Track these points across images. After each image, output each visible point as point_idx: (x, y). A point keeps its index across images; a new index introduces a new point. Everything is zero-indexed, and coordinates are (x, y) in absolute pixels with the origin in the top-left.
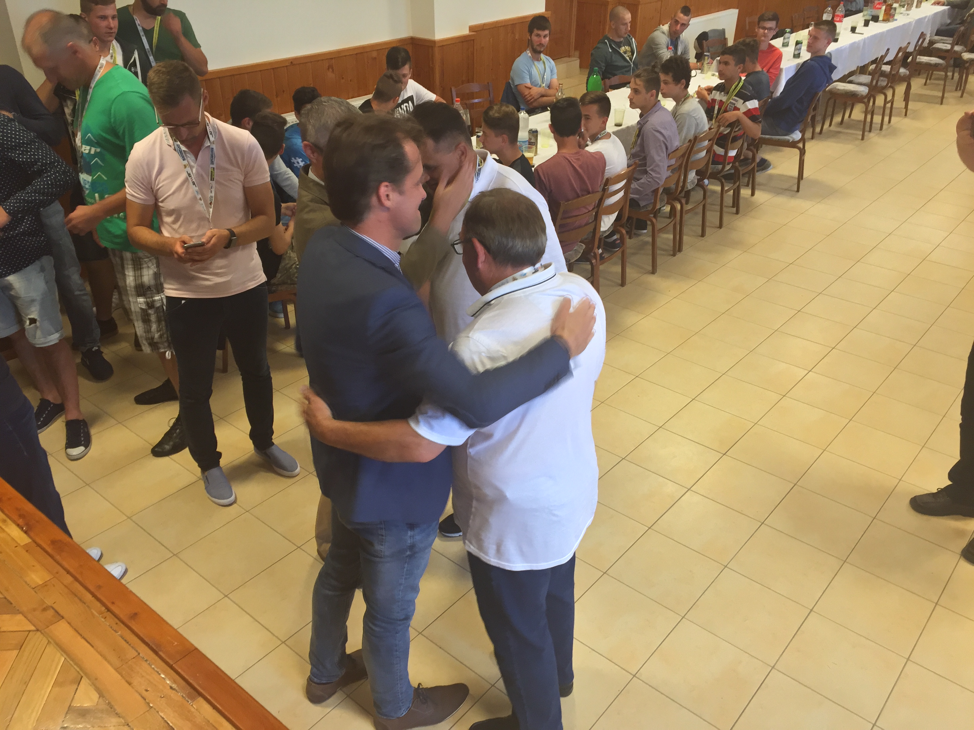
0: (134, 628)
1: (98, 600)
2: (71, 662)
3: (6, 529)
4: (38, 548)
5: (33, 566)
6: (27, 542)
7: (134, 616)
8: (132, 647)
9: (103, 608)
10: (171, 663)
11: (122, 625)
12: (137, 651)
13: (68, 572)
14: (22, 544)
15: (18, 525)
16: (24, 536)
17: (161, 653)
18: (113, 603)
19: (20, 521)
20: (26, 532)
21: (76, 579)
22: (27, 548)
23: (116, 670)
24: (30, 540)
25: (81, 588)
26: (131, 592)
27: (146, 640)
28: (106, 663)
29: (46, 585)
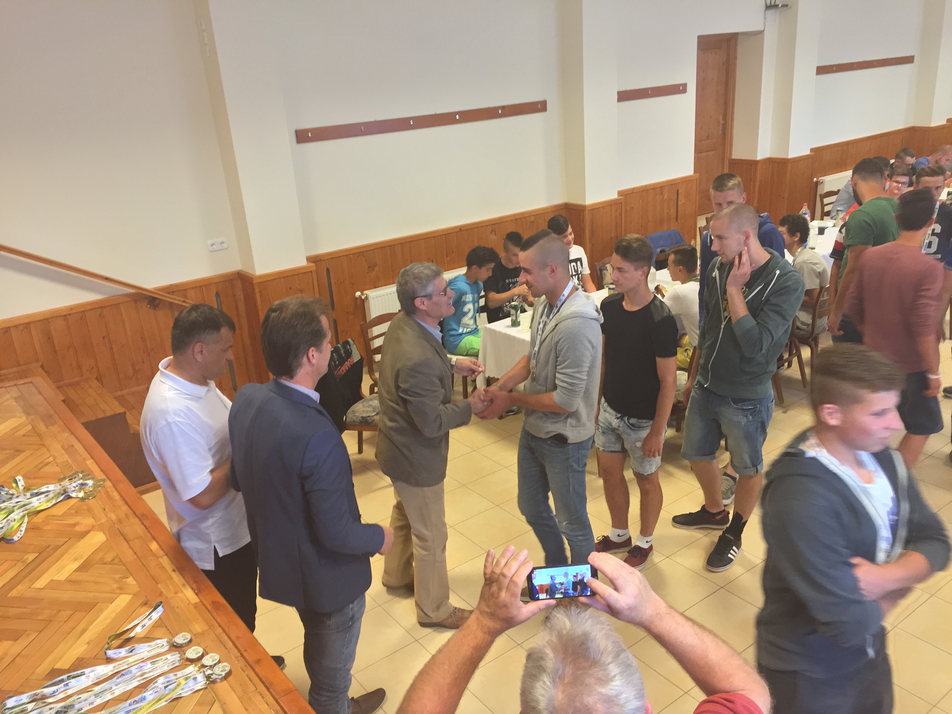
0: (257, 670)
1: (236, 647)
3: (185, 592)
4: (203, 606)
5: (198, 619)
6: (197, 601)
7: (258, 661)
8: (253, 684)
9: (239, 654)
10: (277, 697)
11: (249, 668)
12: (256, 687)
13: (220, 626)
14: (193, 602)
15: (192, 589)
16: (195, 596)
17: (271, 690)
18: (246, 651)
19: (194, 586)
20: (197, 594)
21: (224, 631)
22: (196, 606)
23: (239, 698)
24: (198, 600)
25: (226, 637)
26: (259, 644)
27: (263, 679)
28: (233, 693)
29: (204, 634)
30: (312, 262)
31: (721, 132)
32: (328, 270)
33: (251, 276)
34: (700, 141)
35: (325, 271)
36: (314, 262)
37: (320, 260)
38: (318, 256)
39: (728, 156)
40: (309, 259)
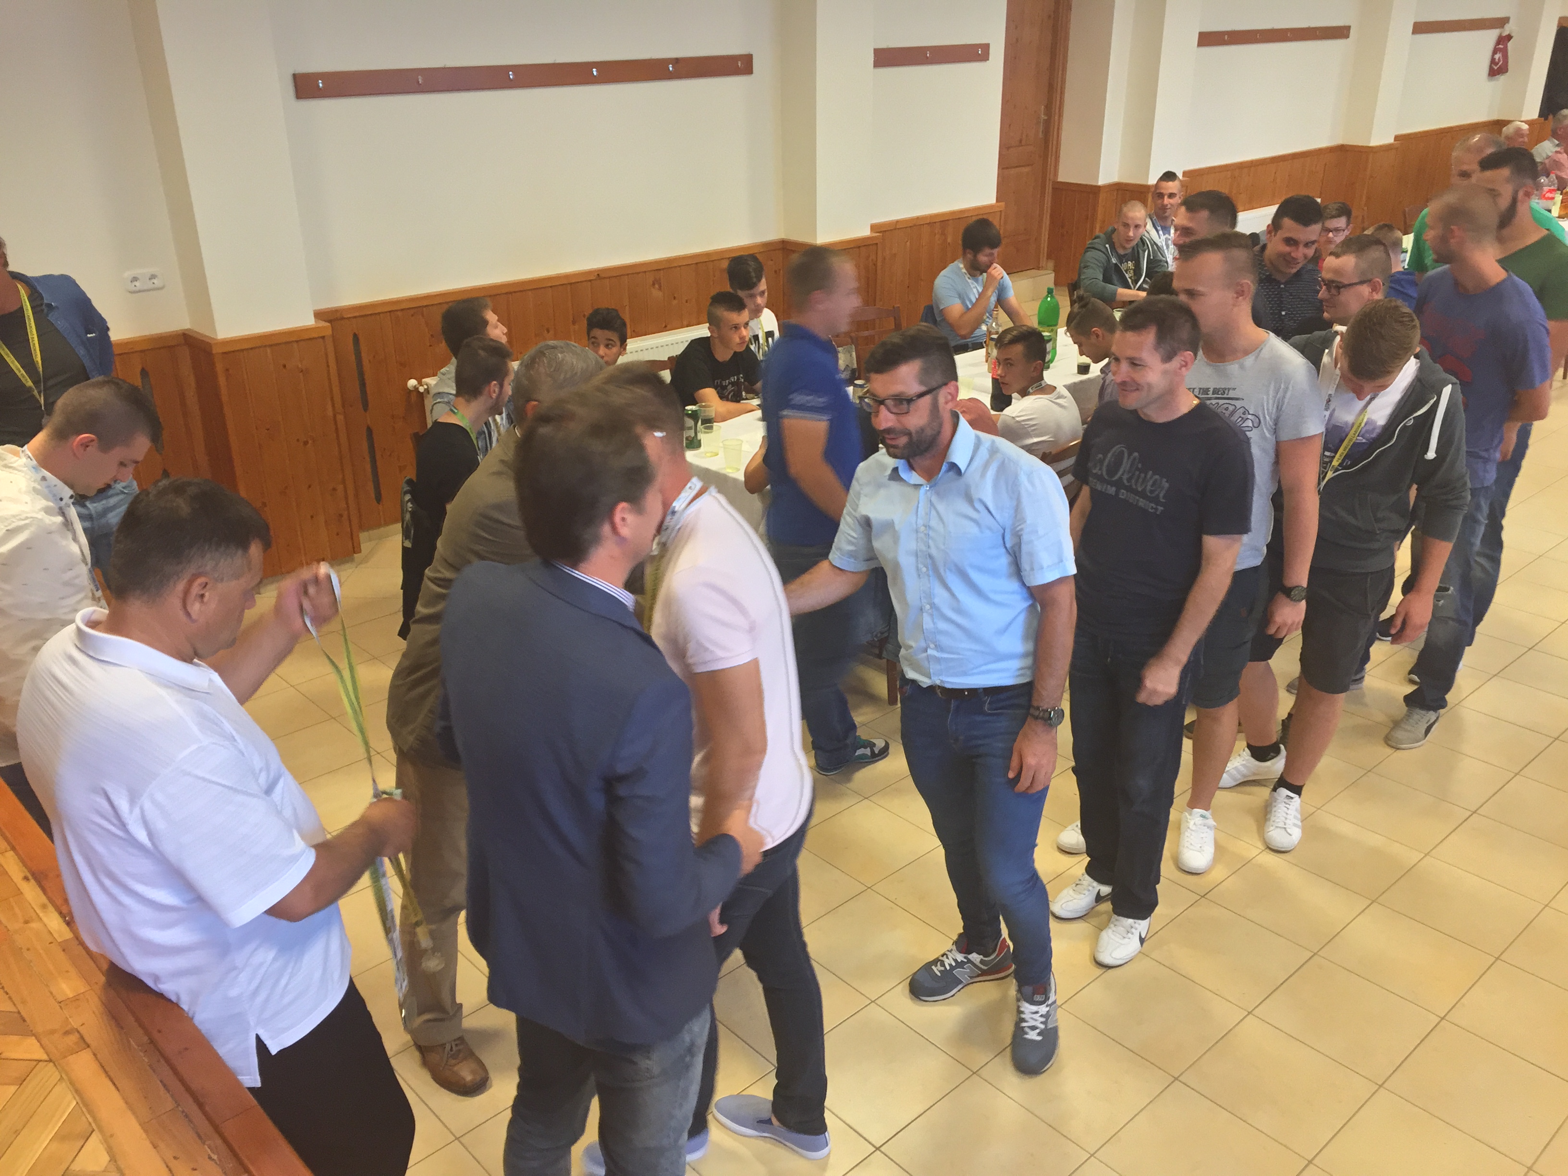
0: (178, 1067)
2: (84, 1110)
3: (45, 919)
5: (67, 972)
6: (68, 938)
7: (184, 1051)
8: (172, 1096)
9: (145, 1039)
11: (165, 1065)
12: (176, 1102)
14: (59, 941)
15: (61, 913)
17: (208, 1109)
18: (159, 1031)
22: (65, 947)
23: (142, 1125)
27: (193, 1088)
28: (130, 1115)
29: (77, 1000)
30: (325, 321)
31: (1041, 135)
32: (356, 338)
33: (209, 341)
34: (1008, 148)
35: (351, 338)
36: (330, 321)
37: (343, 318)
38: (336, 311)
39: (1052, 177)
40: (318, 315)
